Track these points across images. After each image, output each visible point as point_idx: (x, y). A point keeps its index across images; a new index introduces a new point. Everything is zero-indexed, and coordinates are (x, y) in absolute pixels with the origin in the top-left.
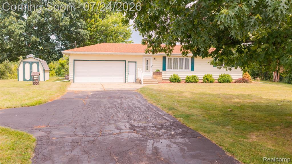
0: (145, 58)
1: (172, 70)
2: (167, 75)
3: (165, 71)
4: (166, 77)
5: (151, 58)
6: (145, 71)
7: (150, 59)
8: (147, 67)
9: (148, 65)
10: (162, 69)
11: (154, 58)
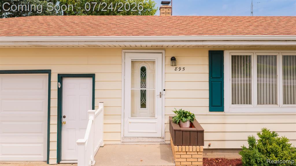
0: (130, 57)
1: (254, 107)
2: (228, 128)
3: (222, 110)
4: (228, 136)
5: (158, 57)
6: (133, 114)
7: (154, 62)
8: (143, 94)
9: (148, 89)
10: (207, 102)
11: (173, 59)
